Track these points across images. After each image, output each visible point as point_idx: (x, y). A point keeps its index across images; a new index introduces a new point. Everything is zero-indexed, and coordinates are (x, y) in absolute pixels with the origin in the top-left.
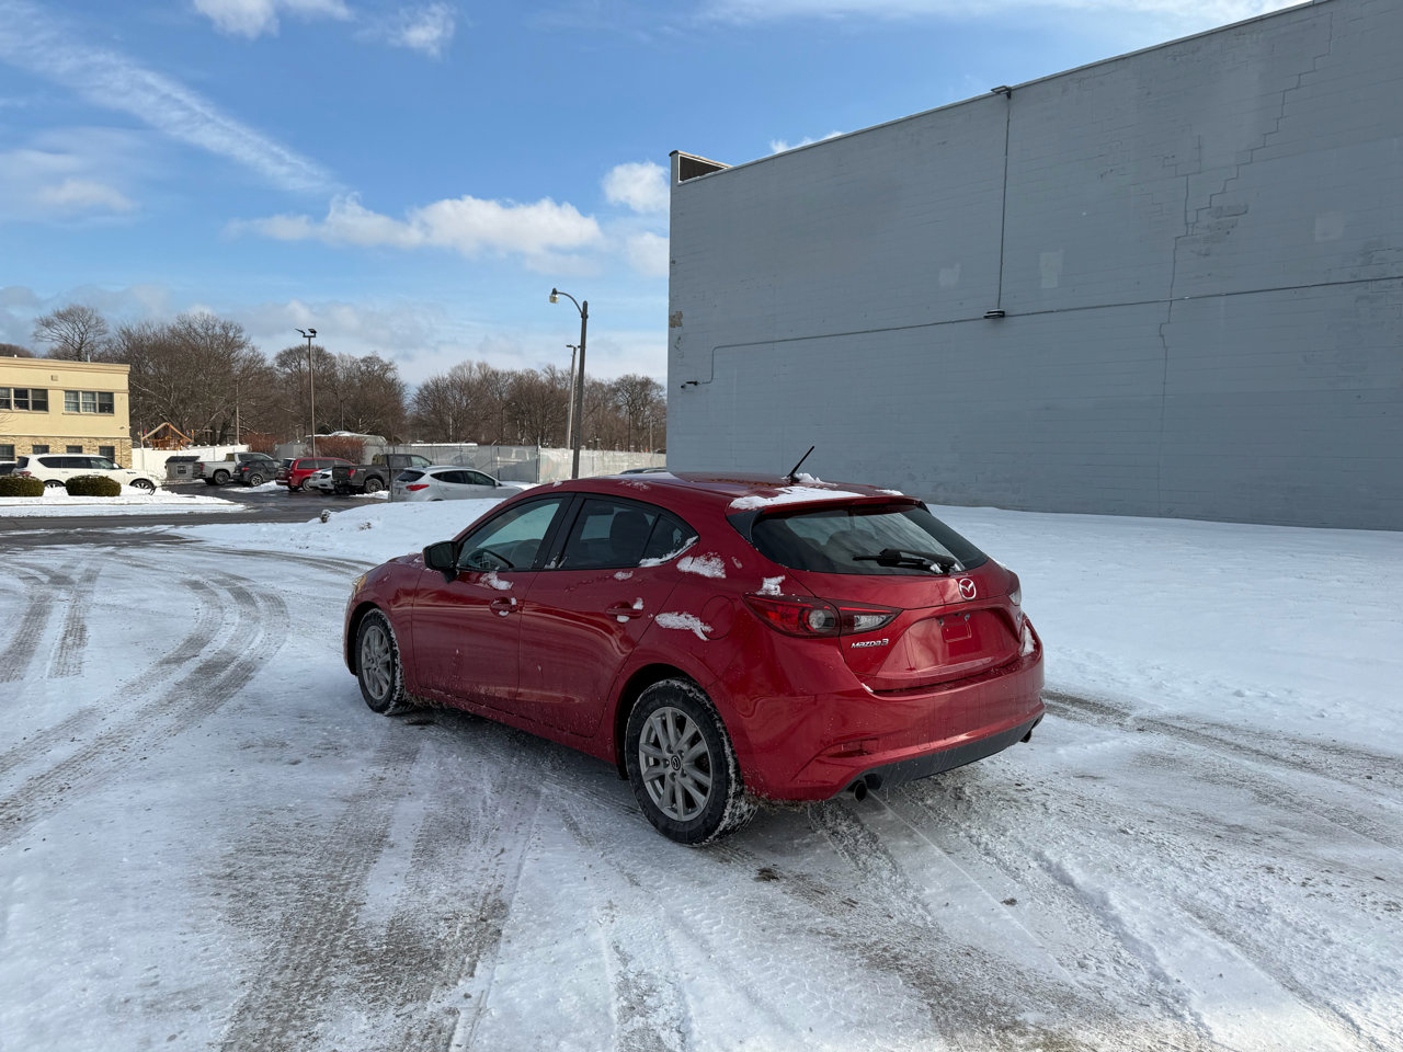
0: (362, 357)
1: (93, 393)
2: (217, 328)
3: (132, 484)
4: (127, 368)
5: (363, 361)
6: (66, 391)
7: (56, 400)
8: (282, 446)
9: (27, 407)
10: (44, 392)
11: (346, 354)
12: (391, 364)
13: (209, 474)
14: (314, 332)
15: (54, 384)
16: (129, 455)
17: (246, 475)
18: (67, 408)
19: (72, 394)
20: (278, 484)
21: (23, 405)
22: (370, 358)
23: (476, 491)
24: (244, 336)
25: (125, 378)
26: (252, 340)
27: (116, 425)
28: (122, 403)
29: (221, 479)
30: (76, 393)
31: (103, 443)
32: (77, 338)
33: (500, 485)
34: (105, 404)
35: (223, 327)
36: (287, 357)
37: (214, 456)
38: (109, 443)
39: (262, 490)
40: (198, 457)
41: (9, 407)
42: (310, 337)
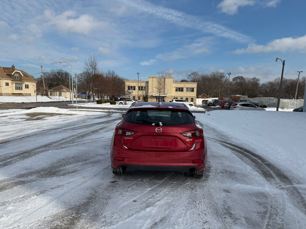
0: (252, 78)
1: (191, 88)
2: (219, 74)
3: (189, 105)
4: (197, 83)
5: (252, 79)
6: (186, 88)
7: (185, 89)
8: (225, 98)
9: (180, 91)
10: (183, 88)
11: (248, 78)
12: (259, 79)
13: (208, 103)
14: (230, 73)
15: (185, 87)
16: (196, 100)
17: (215, 104)
18: (186, 91)
19: (187, 88)
20: (219, 106)
21: (179, 91)
22: (254, 78)
23: (250, 109)
24: (224, 75)
25: (196, 85)
26: (226, 75)
27: (194, 94)
28: (195, 90)
29: (210, 105)
30: (188, 88)
31: (191, 97)
32: (194, 78)
33: (257, 107)
34: (192, 90)
35: (221, 74)
36: (234, 79)
37: (210, 100)
38: (192, 97)
39: (217, 107)
40: (208, 100)
41: (177, 91)
42: (229, 75)
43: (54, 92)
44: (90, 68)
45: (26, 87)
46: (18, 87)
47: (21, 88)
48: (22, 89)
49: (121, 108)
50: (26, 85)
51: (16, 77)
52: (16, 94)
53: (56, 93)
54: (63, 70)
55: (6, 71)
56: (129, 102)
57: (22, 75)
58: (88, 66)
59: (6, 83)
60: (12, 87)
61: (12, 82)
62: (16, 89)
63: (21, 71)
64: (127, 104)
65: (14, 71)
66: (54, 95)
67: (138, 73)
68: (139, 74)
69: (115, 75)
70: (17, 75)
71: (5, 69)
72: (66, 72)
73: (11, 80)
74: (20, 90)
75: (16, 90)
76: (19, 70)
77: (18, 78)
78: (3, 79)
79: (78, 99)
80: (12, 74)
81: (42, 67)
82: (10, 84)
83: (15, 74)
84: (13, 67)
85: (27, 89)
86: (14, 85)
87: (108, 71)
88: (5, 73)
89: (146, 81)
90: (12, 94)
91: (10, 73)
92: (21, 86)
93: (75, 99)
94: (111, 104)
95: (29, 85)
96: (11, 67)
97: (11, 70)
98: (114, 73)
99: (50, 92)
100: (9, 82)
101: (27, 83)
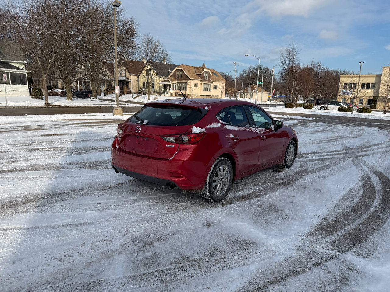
43: (245, 93)
44: (287, 60)
45: (214, 88)
46: (206, 88)
47: (208, 89)
48: (210, 90)
49: (315, 115)
50: (214, 86)
51: (205, 76)
52: (203, 95)
53: (246, 95)
54: (263, 66)
55: (197, 70)
56: (335, 107)
57: (211, 75)
58: (284, 57)
59: (195, 84)
60: (201, 88)
61: (201, 83)
62: (204, 90)
63: (211, 70)
64: (328, 110)
65: (204, 70)
66: (244, 97)
67: (360, 63)
68: (362, 63)
69: (321, 67)
70: (206, 74)
71: (196, 68)
72: (266, 68)
73: (200, 80)
74: (208, 92)
75: (204, 92)
76: (208, 69)
77: (207, 78)
78: (192, 79)
79: (273, 102)
80: (202, 74)
81: (235, 64)
82: (199, 85)
83: (204, 74)
84: (204, 65)
85: (215, 90)
86: (203, 85)
87: (311, 63)
88: (196, 73)
89: (377, 75)
90: (200, 96)
91: (200, 73)
92: (209, 87)
93: (268, 102)
94: (304, 109)
95: (217, 85)
96: (202, 66)
97: (201, 69)
98: (320, 64)
99: (241, 93)
100: (198, 82)
101: (215, 83)
